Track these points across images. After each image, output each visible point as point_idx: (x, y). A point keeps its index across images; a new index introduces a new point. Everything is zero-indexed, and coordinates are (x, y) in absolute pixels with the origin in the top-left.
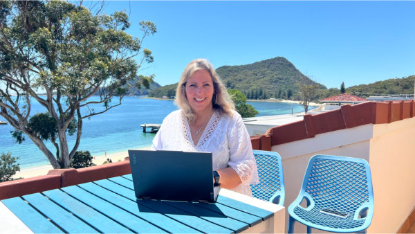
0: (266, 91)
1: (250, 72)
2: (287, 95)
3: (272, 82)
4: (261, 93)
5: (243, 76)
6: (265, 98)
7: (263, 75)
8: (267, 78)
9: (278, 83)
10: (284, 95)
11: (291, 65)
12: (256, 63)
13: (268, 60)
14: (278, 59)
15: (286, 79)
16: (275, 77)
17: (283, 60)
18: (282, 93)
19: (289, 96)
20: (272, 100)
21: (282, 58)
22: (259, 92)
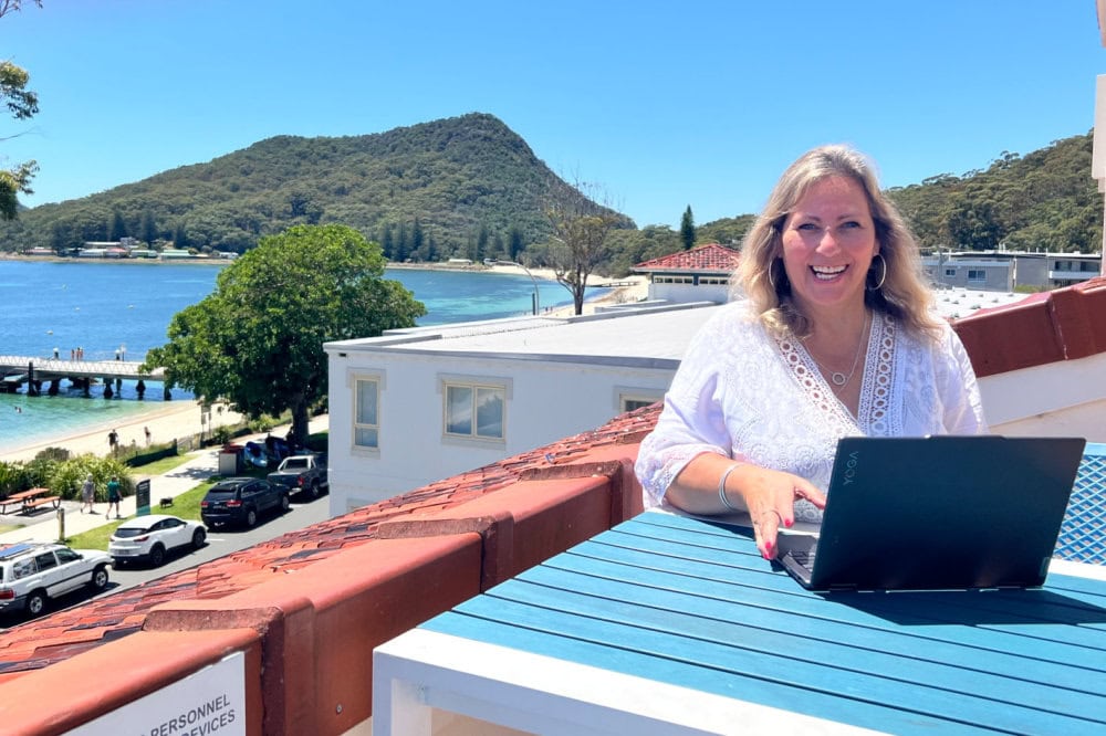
0: (434, 233)
1: (378, 164)
2: (506, 246)
3: (454, 202)
4: (418, 241)
5: (352, 178)
6: (432, 256)
7: (425, 175)
8: (436, 187)
9: (477, 207)
10: (499, 247)
11: (518, 145)
12: (398, 133)
13: (441, 123)
14: (477, 120)
15: (503, 194)
16: (467, 183)
17: (491, 123)
18: (491, 241)
19: (516, 249)
20: (457, 264)
21: (489, 117)
22: (410, 235)
